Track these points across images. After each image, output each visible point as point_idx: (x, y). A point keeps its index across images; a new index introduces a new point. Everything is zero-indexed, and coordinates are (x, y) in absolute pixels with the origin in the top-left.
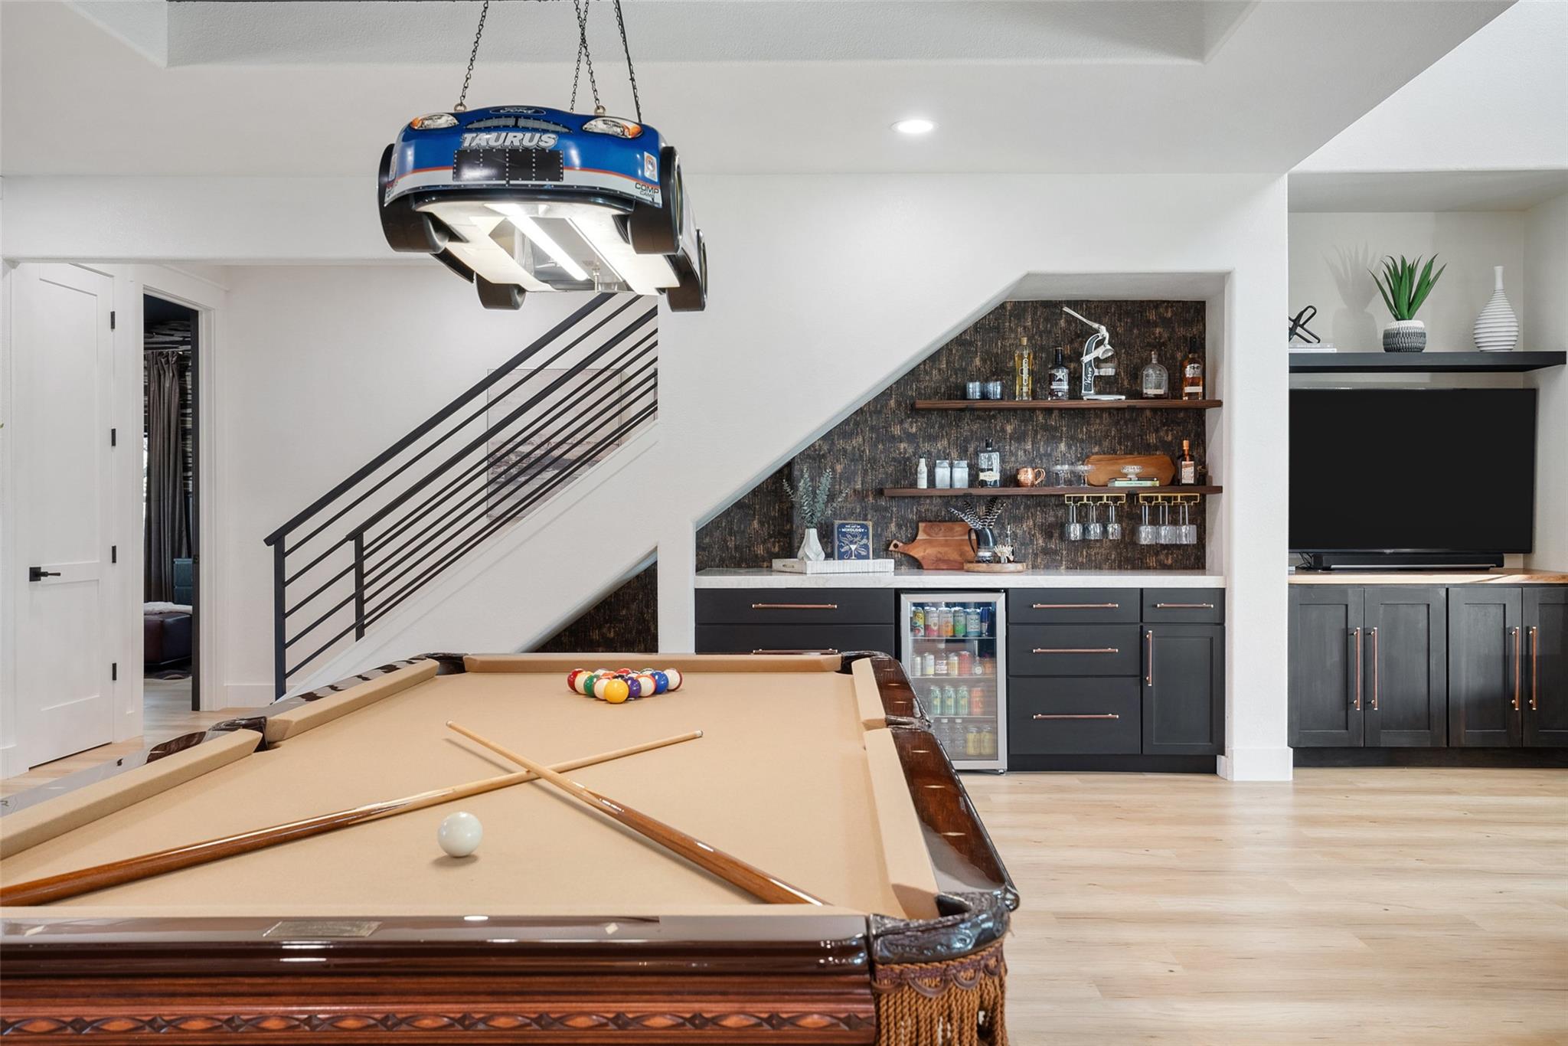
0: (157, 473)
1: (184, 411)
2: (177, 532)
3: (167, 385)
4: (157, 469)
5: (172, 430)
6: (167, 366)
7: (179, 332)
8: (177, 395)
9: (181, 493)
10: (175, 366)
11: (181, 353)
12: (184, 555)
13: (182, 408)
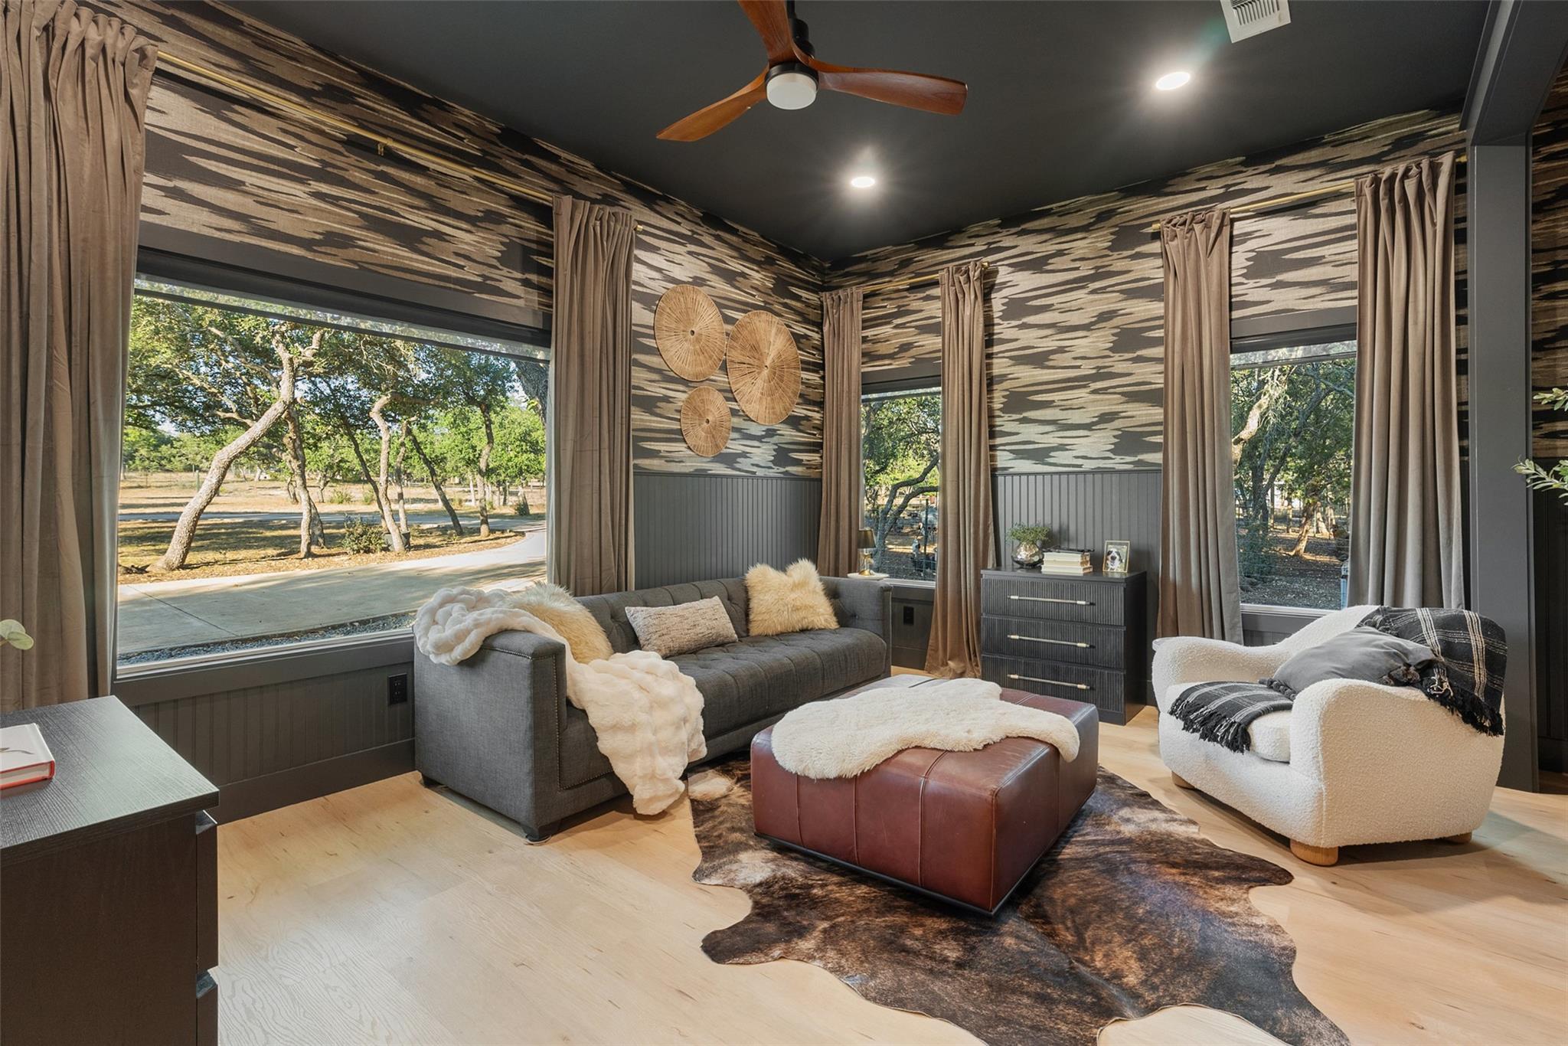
0: (955, 441)
1: (990, 351)
2: (981, 527)
3: (968, 312)
4: (955, 436)
5: (974, 377)
6: (967, 285)
7: (983, 238)
8: (981, 325)
9: (986, 470)
10: (977, 284)
11: (986, 264)
12: (990, 566)
13: (987, 347)
